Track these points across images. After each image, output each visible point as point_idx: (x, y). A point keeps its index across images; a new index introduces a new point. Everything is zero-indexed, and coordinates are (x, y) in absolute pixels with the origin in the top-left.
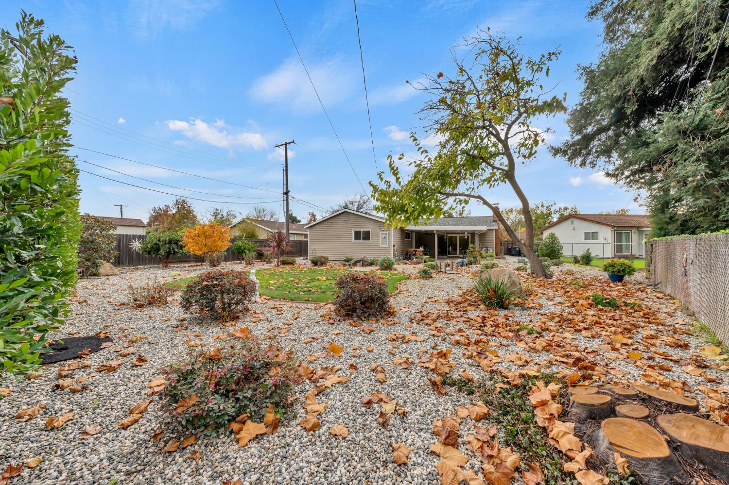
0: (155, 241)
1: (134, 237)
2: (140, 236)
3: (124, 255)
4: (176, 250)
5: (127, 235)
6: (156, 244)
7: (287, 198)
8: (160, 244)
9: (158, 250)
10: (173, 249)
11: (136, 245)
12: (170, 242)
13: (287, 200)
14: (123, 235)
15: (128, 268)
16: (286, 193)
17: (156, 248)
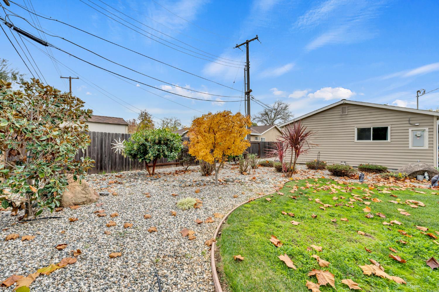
0: (142, 140)
1: (117, 135)
2: (123, 135)
3: (107, 159)
4: (167, 153)
5: (109, 134)
6: (143, 145)
7: (248, 98)
8: (148, 144)
9: (146, 152)
10: (163, 151)
11: (120, 147)
12: (159, 143)
13: (249, 100)
14: (105, 134)
15: (111, 174)
16: (248, 93)
17: (143, 150)
